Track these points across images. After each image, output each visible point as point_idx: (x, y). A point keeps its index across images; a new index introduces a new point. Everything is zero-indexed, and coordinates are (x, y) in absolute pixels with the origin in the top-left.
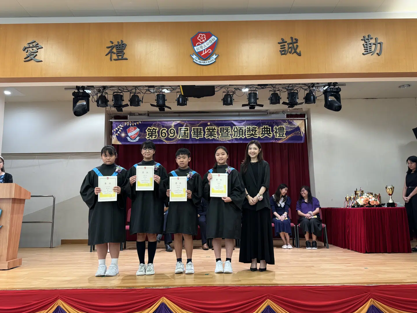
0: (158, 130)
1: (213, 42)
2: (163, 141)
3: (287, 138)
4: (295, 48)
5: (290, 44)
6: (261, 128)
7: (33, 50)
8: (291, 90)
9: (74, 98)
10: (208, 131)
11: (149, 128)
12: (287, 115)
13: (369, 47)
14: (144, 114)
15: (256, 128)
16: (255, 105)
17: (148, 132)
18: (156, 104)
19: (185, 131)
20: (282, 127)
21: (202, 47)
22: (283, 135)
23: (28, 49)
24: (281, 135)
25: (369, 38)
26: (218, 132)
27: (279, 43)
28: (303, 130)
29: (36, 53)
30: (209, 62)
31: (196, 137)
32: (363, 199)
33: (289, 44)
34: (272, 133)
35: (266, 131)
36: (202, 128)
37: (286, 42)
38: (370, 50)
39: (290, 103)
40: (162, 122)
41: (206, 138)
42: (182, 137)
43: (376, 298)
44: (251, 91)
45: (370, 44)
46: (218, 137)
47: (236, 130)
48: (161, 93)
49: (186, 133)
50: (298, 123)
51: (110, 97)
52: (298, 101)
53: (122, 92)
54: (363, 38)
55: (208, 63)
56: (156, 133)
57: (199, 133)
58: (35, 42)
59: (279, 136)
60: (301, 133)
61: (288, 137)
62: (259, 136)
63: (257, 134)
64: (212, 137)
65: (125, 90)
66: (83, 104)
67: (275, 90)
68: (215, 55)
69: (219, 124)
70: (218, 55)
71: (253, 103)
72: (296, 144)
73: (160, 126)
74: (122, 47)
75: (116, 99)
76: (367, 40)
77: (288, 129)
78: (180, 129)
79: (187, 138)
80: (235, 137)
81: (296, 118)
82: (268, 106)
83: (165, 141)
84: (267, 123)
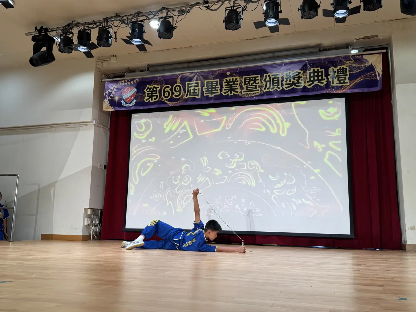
0: (159, 88)
2: (165, 103)
3: (352, 85)
6: (308, 72)
10: (227, 84)
11: (148, 87)
15: (300, 73)
17: (147, 92)
19: (194, 86)
20: (343, 68)
22: (344, 80)
24: (342, 82)
26: (240, 85)
28: (379, 69)
31: (210, 95)
34: (325, 78)
35: (316, 76)
36: (218, 80)
41: (224, 95)
42: (190, 95)
46: (241, 92)
47: (269, 80)
49: (196, 90)
50: (371, 59)
51: (75, 37)
53: (89, 30)
56: (156, 93)
57: (214, 88)
59: (338, 82)
60: (375, 75)
61: (354, 83)
62: (305, 84)
63: (301, 83)
64: (233, 92)
65: (95, 26)
69: (242, 73)
73: (163, 83)
77: (353, 71)
78: (188, 84)
79: (197, 97)
80: (267, 90)
83: (168, 102)
84: (319, 63)
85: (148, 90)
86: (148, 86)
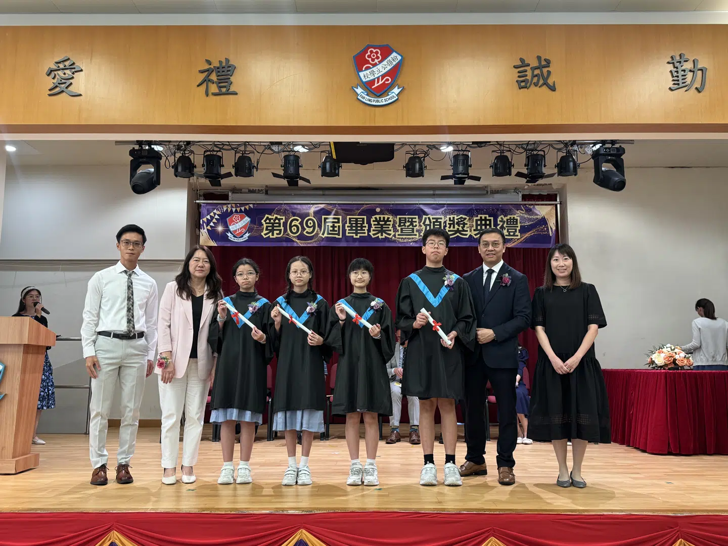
0: (284, 220)
1: (394, 63)
2: (293, 241)
3: (523, 238)
4: (545, 76)
5: (536, 68)
6: (475, 218)
7: (65, 74)
8: (532, 150)
9: (131, 161)
10: (376, 223)
11: (267, 218)
12: (522, 195)
13: (682, 76)
14: (259, 191)
15: (465, 219)
16: (466, 178)
17: (266, 223)
18: (281, 173)
19: (333, 222)
20: (514, 218)
21: (373, 73)
22: (515, 232)
23: (56, 72)
24: (512, 234)
25: (682, 59)
26: (394, 226)
27: (515, 67)
28: (552, 223)
29: (71, 81)
30: (385, 100)
31: (354, 235)
32: (663, 355)
33: (533, 69)
35: (484, 225)
36: (365, 217)
37: (528, 65)
38: (683, 81)
39: (530, 175)
40: (292, 205)
41: (373, 237)
42: (328, 234)
43: (689, 539)
44: (459, 151)
45: (684, 71)
46: (394, 236)
47: (429, 223)
48: (292, 153)
49: (336, 227)
50: (543, 211)
51: (198, 159)
52: (545, 171)
53: (220, 151)
54: (669, 60)
55: (384, 103)
56: (280, 226)
57: (359, 227)
58: (69, 59)
59: (507, 234)
60: (548, 229)
61: (525, 236)
62: (470, 233)
63: (467, 231)
64: (384, 234)
65: (225, 147)
66: (148, 172)
67: (503, 150)
68: (397, 87)
69: (396, 211)
70: (403, 87)
71: (461, 173)
72: (539, 249)
73: (289, 214)
74: (228, 71)
75: (210, 163)
76: (678, 64)
77: (525, 223)
78: (325, 219)
79: (337, 236)
81: (539, 201)
82: (489, 180)
83: (296, 240)
84: (486, 210)
85: (268, 221)
86: (266, 216)
